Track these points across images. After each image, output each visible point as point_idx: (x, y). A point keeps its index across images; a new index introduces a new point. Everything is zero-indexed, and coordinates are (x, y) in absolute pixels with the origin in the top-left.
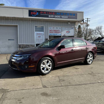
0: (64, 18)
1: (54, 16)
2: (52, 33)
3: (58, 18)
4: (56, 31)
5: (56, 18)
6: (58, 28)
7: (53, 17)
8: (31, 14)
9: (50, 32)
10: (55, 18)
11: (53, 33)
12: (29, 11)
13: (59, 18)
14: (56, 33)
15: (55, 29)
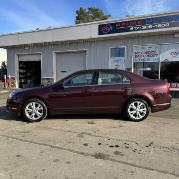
0: (161, 28)
1: (139, 27)
2: (140, 58)
3: (148, 29)
4: (148, 54)
5: (145, 29)
6: (153, 47)
7: (139, 30)
8: (102, 30)
9: (136, 56)
10: (142, 30)
11: (143, 58)
12: (99, 26)
13: (150, 29)
14: (148, 58)
15: (146, 50)
